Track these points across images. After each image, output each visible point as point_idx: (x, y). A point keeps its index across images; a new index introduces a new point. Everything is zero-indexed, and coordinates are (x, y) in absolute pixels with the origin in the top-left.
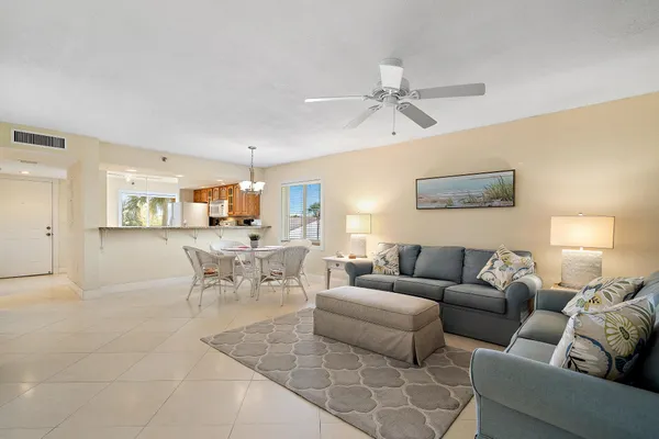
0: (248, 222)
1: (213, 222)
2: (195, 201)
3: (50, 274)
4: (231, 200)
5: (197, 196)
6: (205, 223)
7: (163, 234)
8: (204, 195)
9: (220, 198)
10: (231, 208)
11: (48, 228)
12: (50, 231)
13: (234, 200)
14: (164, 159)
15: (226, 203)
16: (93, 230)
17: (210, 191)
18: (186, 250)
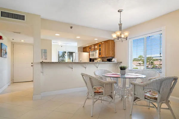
0: (110, 60)
1: (91, 60)
2: (84, 52)
3: (32, 81)
4: (100, 50)
5: (84, 49)
6: (88, 61)
7: (71, 65)
8: (88, 49)
9: (95, 50)
10: (100, 54)
11: (32, 63)
12: (32, 65)
13: (102, 50)
14: (71, 28)
15: (98, 51)
16: (38, 63)
17: (90, 47)
18: (83, 76)
